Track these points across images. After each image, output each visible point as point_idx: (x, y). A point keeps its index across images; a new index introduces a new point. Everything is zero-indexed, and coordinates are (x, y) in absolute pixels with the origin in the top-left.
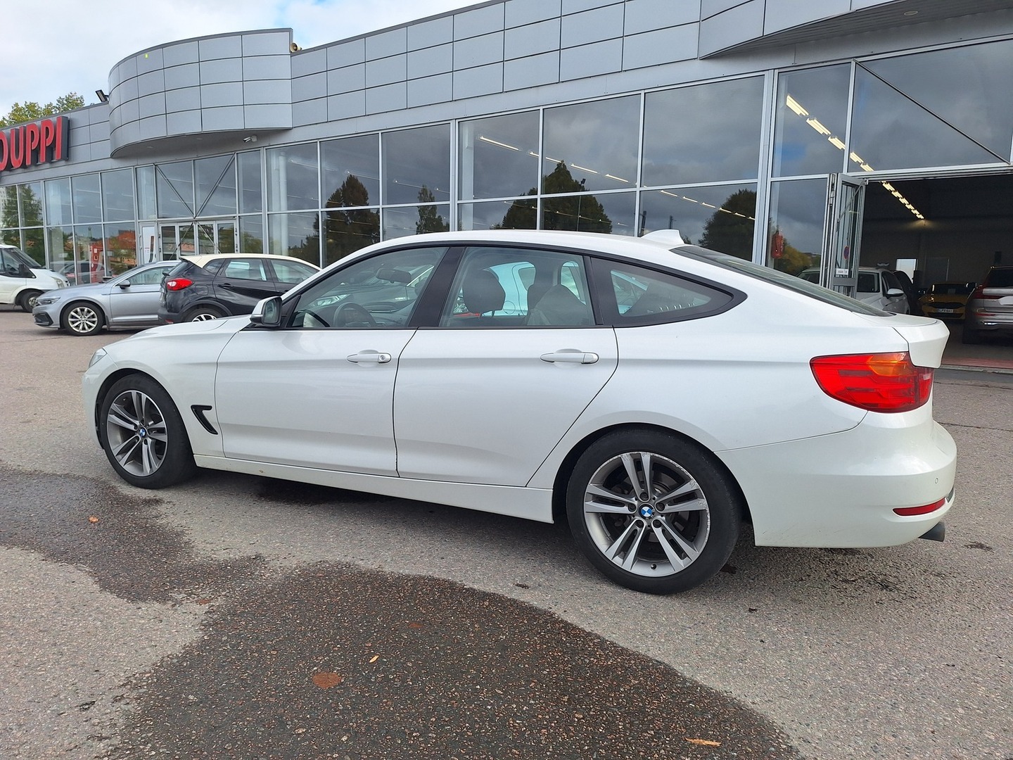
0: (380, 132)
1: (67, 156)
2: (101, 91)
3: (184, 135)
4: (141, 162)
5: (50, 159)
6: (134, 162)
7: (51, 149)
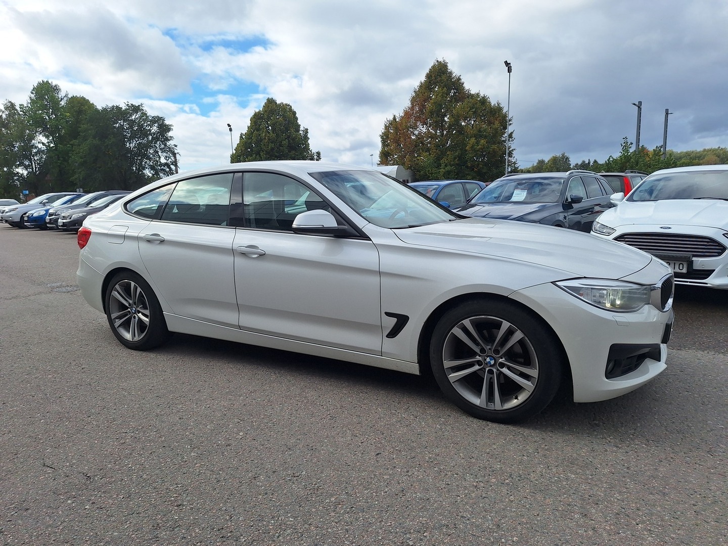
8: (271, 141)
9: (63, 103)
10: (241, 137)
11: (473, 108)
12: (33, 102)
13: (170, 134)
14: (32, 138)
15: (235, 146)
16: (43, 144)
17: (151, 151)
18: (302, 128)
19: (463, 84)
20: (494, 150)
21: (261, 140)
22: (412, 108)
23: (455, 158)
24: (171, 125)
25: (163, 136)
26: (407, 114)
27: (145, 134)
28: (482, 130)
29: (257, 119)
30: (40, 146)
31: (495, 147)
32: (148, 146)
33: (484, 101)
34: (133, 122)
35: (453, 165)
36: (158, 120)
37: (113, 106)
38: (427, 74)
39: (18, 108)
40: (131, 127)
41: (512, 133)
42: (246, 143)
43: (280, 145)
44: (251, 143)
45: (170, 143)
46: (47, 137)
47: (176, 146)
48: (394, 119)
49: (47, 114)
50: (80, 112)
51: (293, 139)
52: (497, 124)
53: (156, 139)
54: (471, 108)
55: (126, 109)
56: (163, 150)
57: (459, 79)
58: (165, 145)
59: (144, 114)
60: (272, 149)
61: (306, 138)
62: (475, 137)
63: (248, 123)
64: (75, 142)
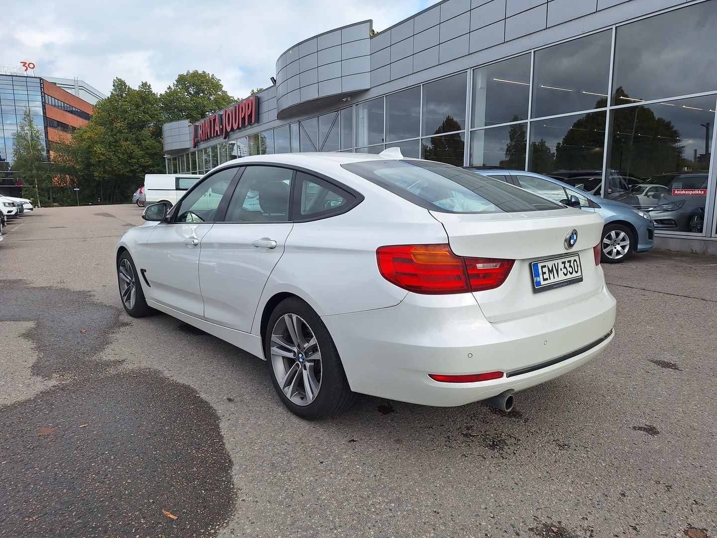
0: (422, 84)
1: (258, 120)
2: (273, 78)
3: (309, 101)
4: (292, 120)
5: (250, 123)
6: (288, 121)
7: (250, 116)
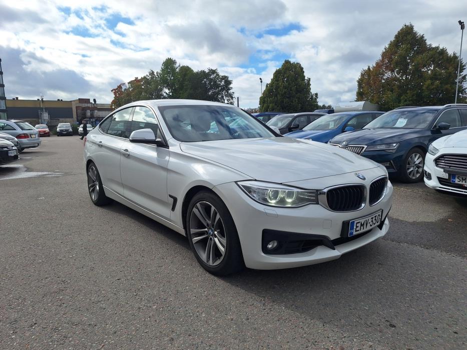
8: (285, 87)
9: (177, 70)
10: (267, 86)
11: (432, 58)
12: (163, 70)
13: (231, 86)
14: (161, 90)
15: (263, 92)
16: (166, 93)
17: (220, 97)
18: (306, 78)
19: (425, 41)
20: (447, 89)
21: (279, 87)
22: (383, 61)
23: (413, 95)
24: (232, 81)
25: (227, 87)
26: (379, 65)
27: (218, 86)
28: (438, 73)
29: (277, 74)
30: (165, 94)
31: (448, 86)
32: (218, 94)
33: (443, 52)
34: (211, 79)
35: (411, 100)
36: (225, 78)
37: (201, 71)
38: (396, 35)
39: (155, 74)
40: (210, 83)
41: (465, 75)
42: (269, 89)
43: (291, 90)
44: (272, 89)
45: (231, 91)
46: (169, 89)
47: (233, 93)
48: (369, 69)
49: (169, 76)
50: (185, 75)
51: (300, 86)
52: (451, 69)
53: (223, 90)
54: (430, 58)
55: (209, 72)
56: (226, 96)
57: (422, 37)
58: (228, 92)
59: (218, 75)
60: (285, 93)
61: (309, 85)
62: (431, 79)
63: (272, 77)
64: (181, 92)
